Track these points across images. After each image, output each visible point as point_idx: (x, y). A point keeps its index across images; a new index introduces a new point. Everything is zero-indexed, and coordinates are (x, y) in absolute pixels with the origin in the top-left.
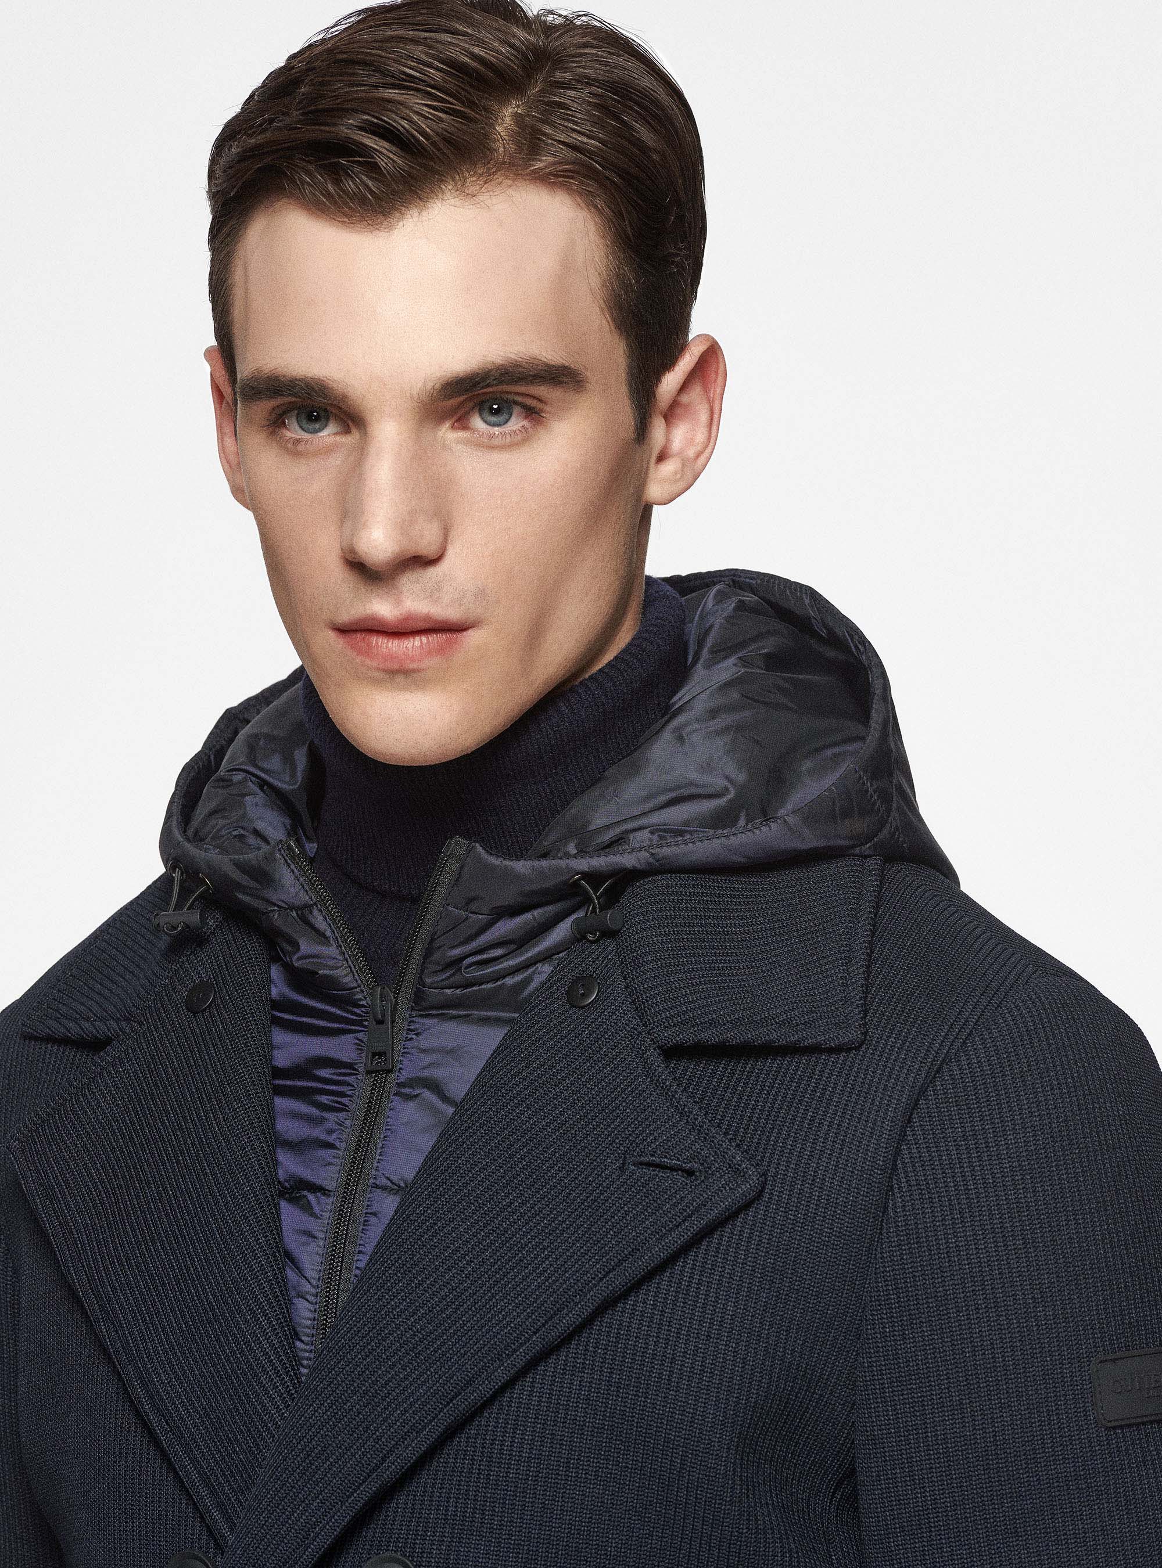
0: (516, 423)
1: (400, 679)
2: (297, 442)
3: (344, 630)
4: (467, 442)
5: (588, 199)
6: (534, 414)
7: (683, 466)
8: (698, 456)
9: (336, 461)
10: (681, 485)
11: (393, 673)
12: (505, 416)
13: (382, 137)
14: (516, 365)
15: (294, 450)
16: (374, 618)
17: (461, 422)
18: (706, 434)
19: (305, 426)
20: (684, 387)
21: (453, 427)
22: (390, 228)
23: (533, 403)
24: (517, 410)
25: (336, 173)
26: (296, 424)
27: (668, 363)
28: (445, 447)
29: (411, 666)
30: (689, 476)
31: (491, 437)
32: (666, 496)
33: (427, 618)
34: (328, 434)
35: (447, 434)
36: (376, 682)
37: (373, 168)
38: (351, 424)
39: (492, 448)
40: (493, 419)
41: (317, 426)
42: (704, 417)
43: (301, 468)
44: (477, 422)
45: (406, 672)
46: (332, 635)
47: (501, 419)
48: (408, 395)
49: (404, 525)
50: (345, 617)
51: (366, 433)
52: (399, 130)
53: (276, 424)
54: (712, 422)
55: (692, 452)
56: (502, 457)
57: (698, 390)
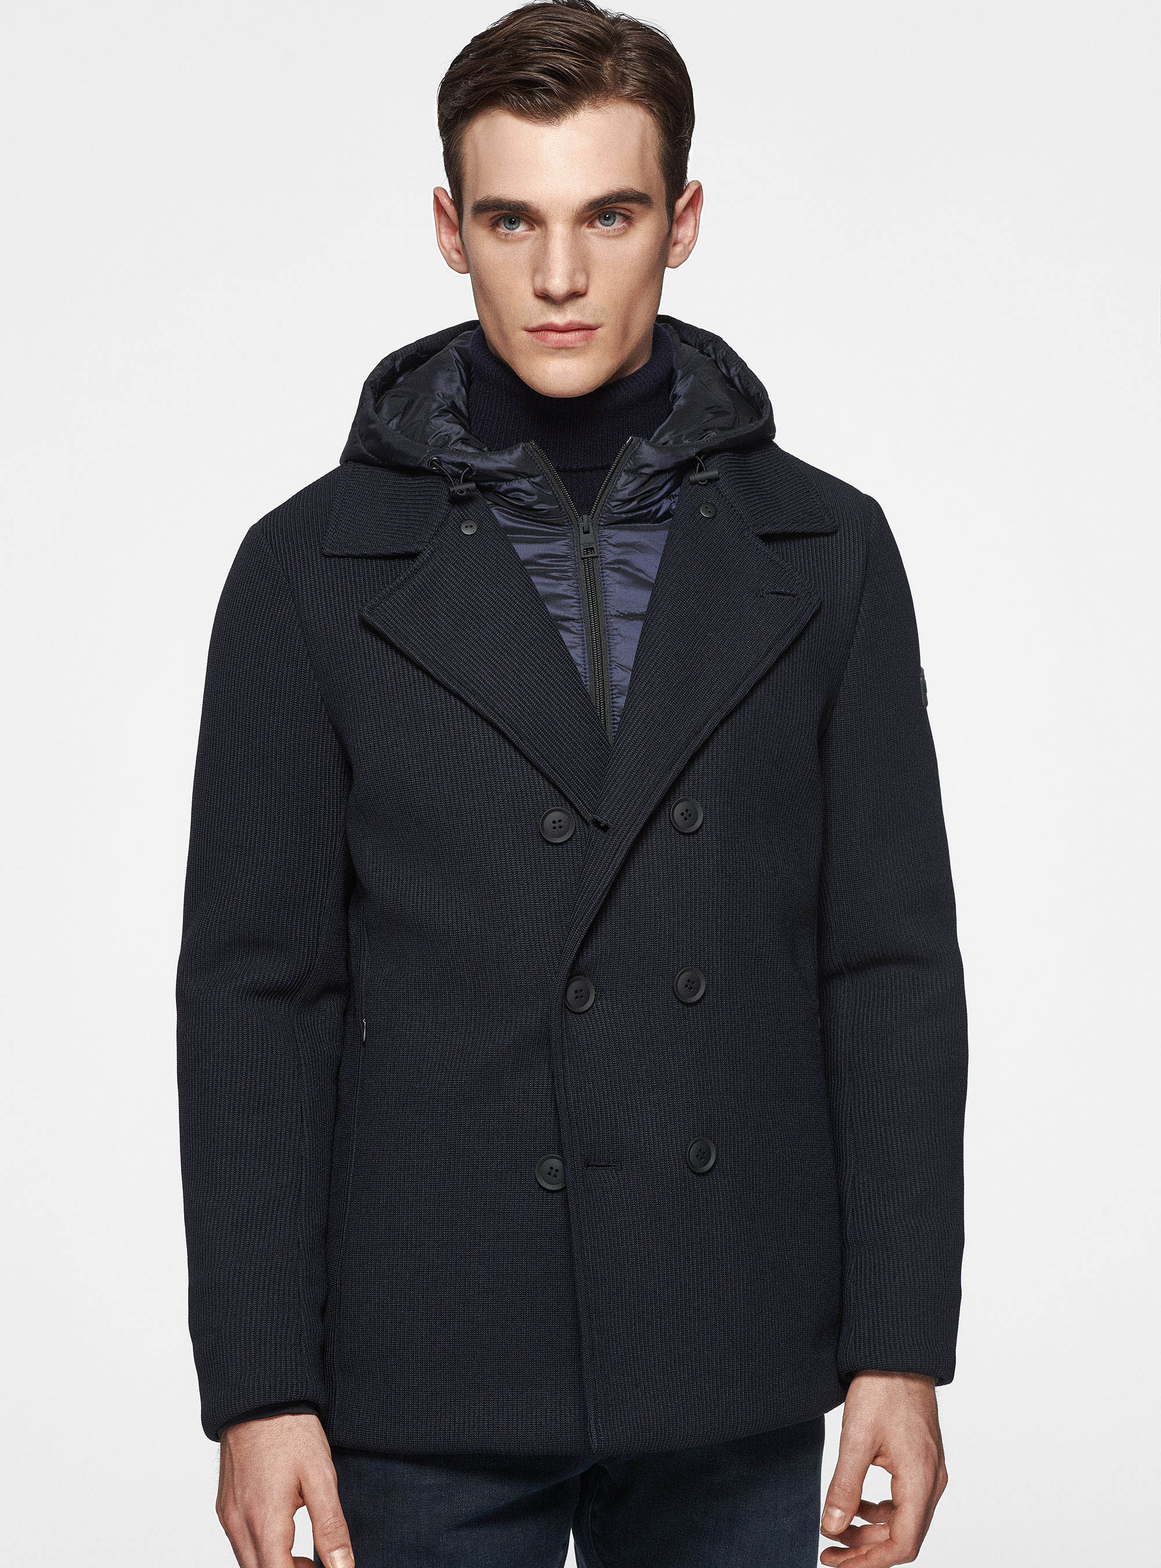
0: (618, 224)
1: (563, 352)
2: (507, 235)
3: (531, 331)
4: (596, 234)
5: (649, 109)
6: (628, 219)
7: (684, 248)
8: (690, 243)
9: (526, 245)
10: (684, 258)
11: (559, 349)
12: (612, 221)
13: (554, 77)
14: (624, 192)
15: (505, 240)
16: (551, 324)
17: (591, 225)
18: (693, 233)
19: (508, 226)
20: (685, 209)
21: (588, 227)
22: (559, 124)
23: (627, 213)
24: (618, 218)
25: (530, 95)
26: (503, 225)
27: (680, 194)
28: (586, 237)
29: (570, 346)
30: (687, 253)
31: (608, 231)
32: (676, 264)
33: (580, 324)
34: (521, 229)
35: (586, 230)
36: (551, 355)
37: (549, 92)
38: (535, 225)
39: (608, 237)
40: (606, 222)
41: (514, 226)
42: (692, 223)
43: (507, 248)
44: (598, 224)
45: (566, 348)
46: (524, 333)
47: (610, 222)
48: (571, 209)
49: (571, 276)
50: (534, 324)
51: (546, 228)
52: (565, 74)
53: (494, 225)
54: (696, 226)
55: (686, 241)
56: (613, 242)
57: (690, 209)
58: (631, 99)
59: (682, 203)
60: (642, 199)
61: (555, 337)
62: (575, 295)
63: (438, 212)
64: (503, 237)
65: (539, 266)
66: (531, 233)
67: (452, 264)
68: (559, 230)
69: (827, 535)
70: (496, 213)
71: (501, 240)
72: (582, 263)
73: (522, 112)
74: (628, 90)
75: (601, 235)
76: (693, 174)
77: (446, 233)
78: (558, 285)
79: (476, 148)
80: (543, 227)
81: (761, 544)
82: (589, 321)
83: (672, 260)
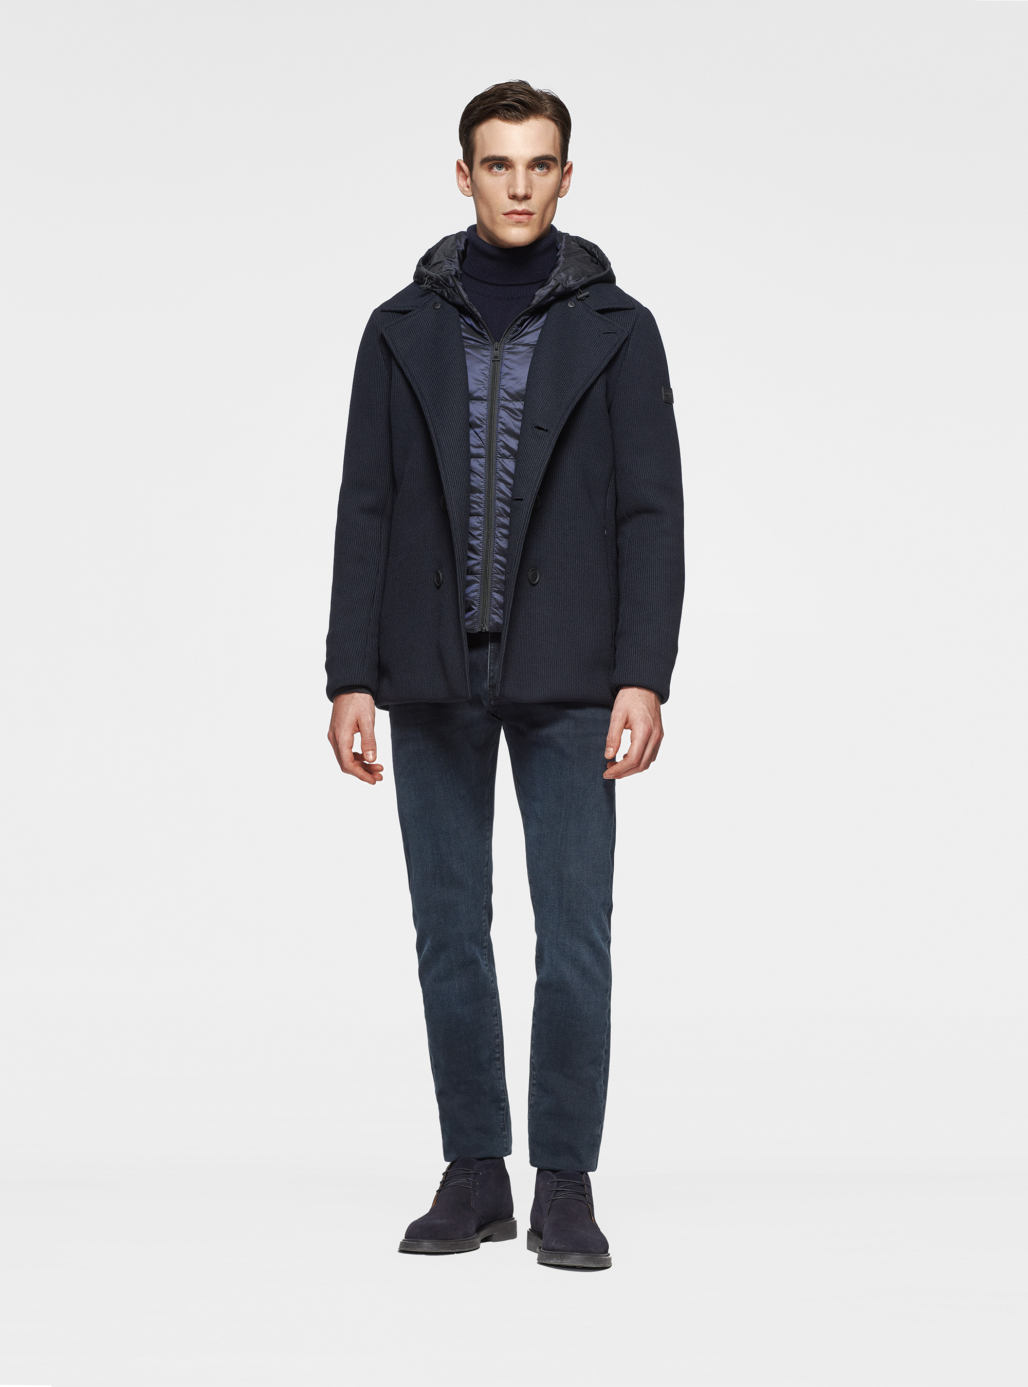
0: (544, 170)
1: (518, 224)
2: (496, 172)
3: (505, 214)
4: (535, 174)
5: (556, 123)
6: (548, 168)
9: (505, 176)
12: (542, 168)
14: (548, 156)
15: (496, 175)
16: (516, 210)
17: (533, 170)
19: (498, 169)
21: (531, 170)
22: (521, 124)
23: (548, 165)
24: (544, 167)
25: (509, 111)
26: (495, 168)
27: (566, 165)
28: (532, 173)
29: (522, 221)
31: (540, 173)
33: (527, 211)
34: (503, 169)
36: (513, 226)
37: (517, 110)
38: (510, 166)
39: (540, 175)
40: (540, 168)
41: (500, 169)
42: (568, 180)
43: (495, 179)
44: (536, 169)
45: (520, 222)
46: (503, 216)
48: (526, 161)
49: (526, 188)
50: (508, 210)
51: (515, 169)
53: (491, 168)
54: (569, 182)
55: (566, 187)
56: (542, 178)
57: (567, 174)
58: (550, 118)
59: (566, 169)
60: (553, 159)
61: (516, 217)
62: (527, 197)
63: (458, 171)
64: (495, 174)
65: (512, 184)
66: (507, 172)
67: (465, 193)
68: (520, 169)
69: (630, 309)
70: (493, 162)
71: (493, 175)
72: (529, 184)
73: (505, 119)
74: (548, 113)
75: (538, 174)
76: (569, 159)
77: (461, 180)
78: (521, 191)
79: (482, 136)
80: (513, 169)
81: (597, 314)
82: (531, 210)
83: (561, 195)
